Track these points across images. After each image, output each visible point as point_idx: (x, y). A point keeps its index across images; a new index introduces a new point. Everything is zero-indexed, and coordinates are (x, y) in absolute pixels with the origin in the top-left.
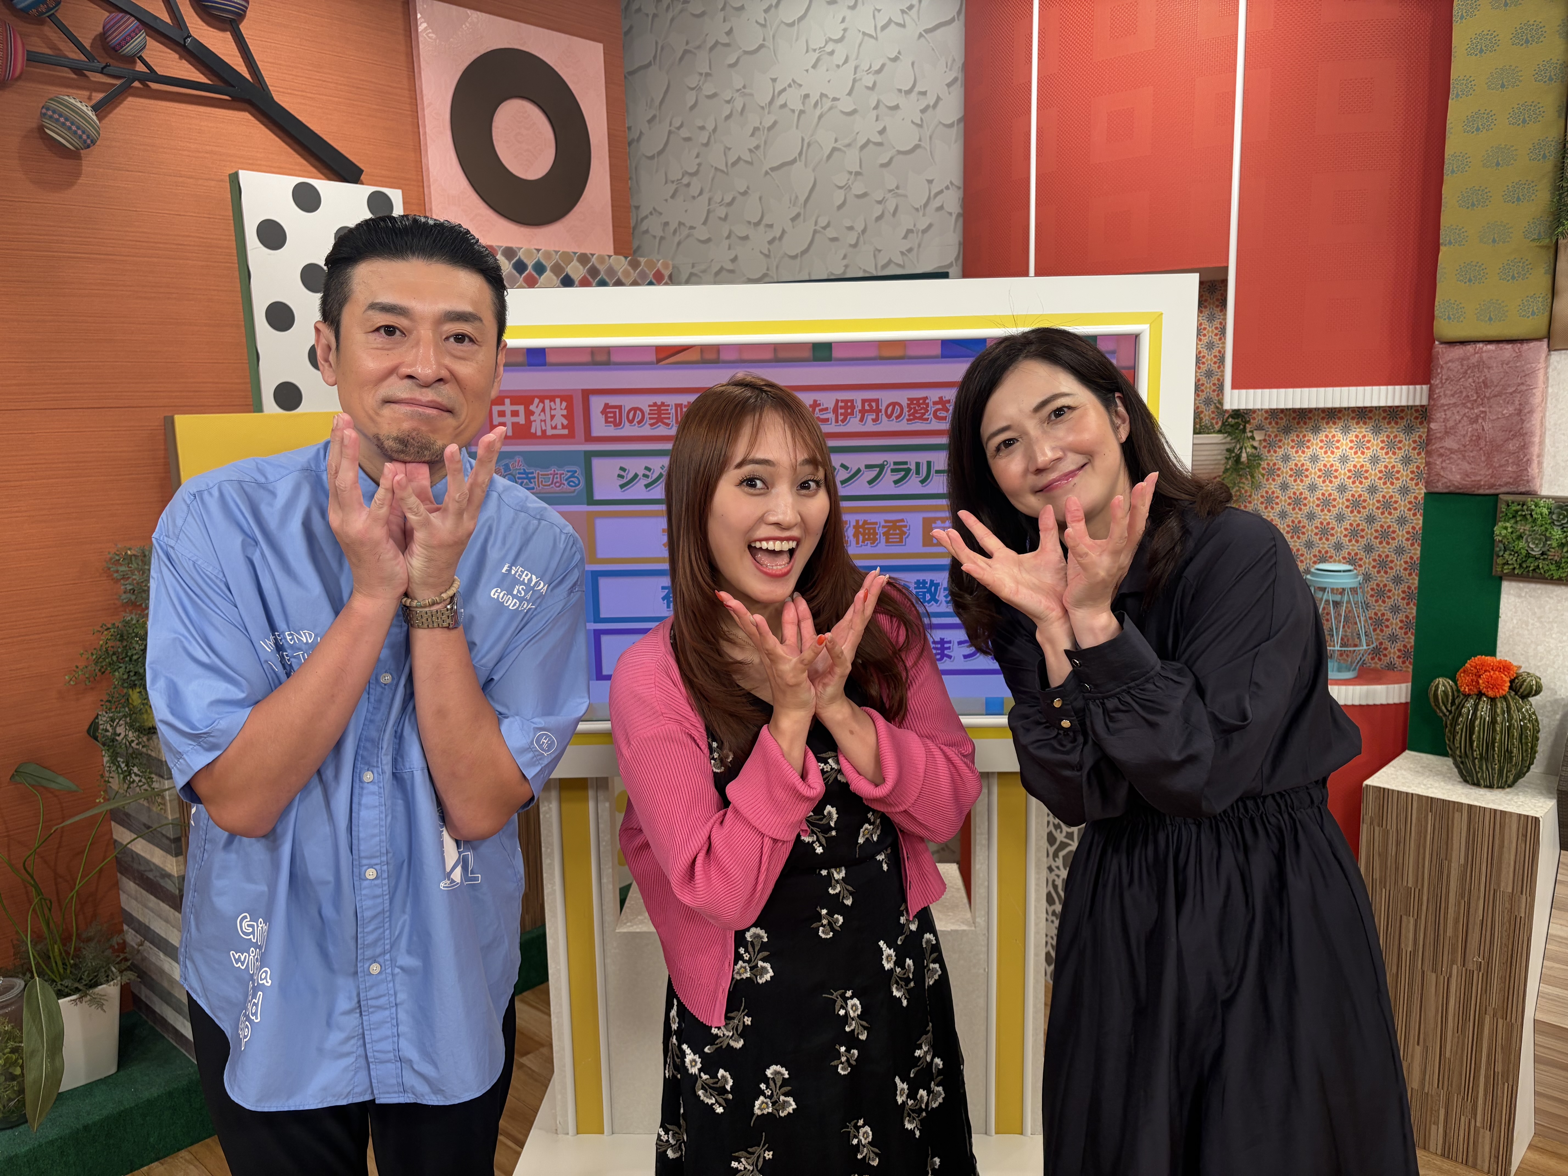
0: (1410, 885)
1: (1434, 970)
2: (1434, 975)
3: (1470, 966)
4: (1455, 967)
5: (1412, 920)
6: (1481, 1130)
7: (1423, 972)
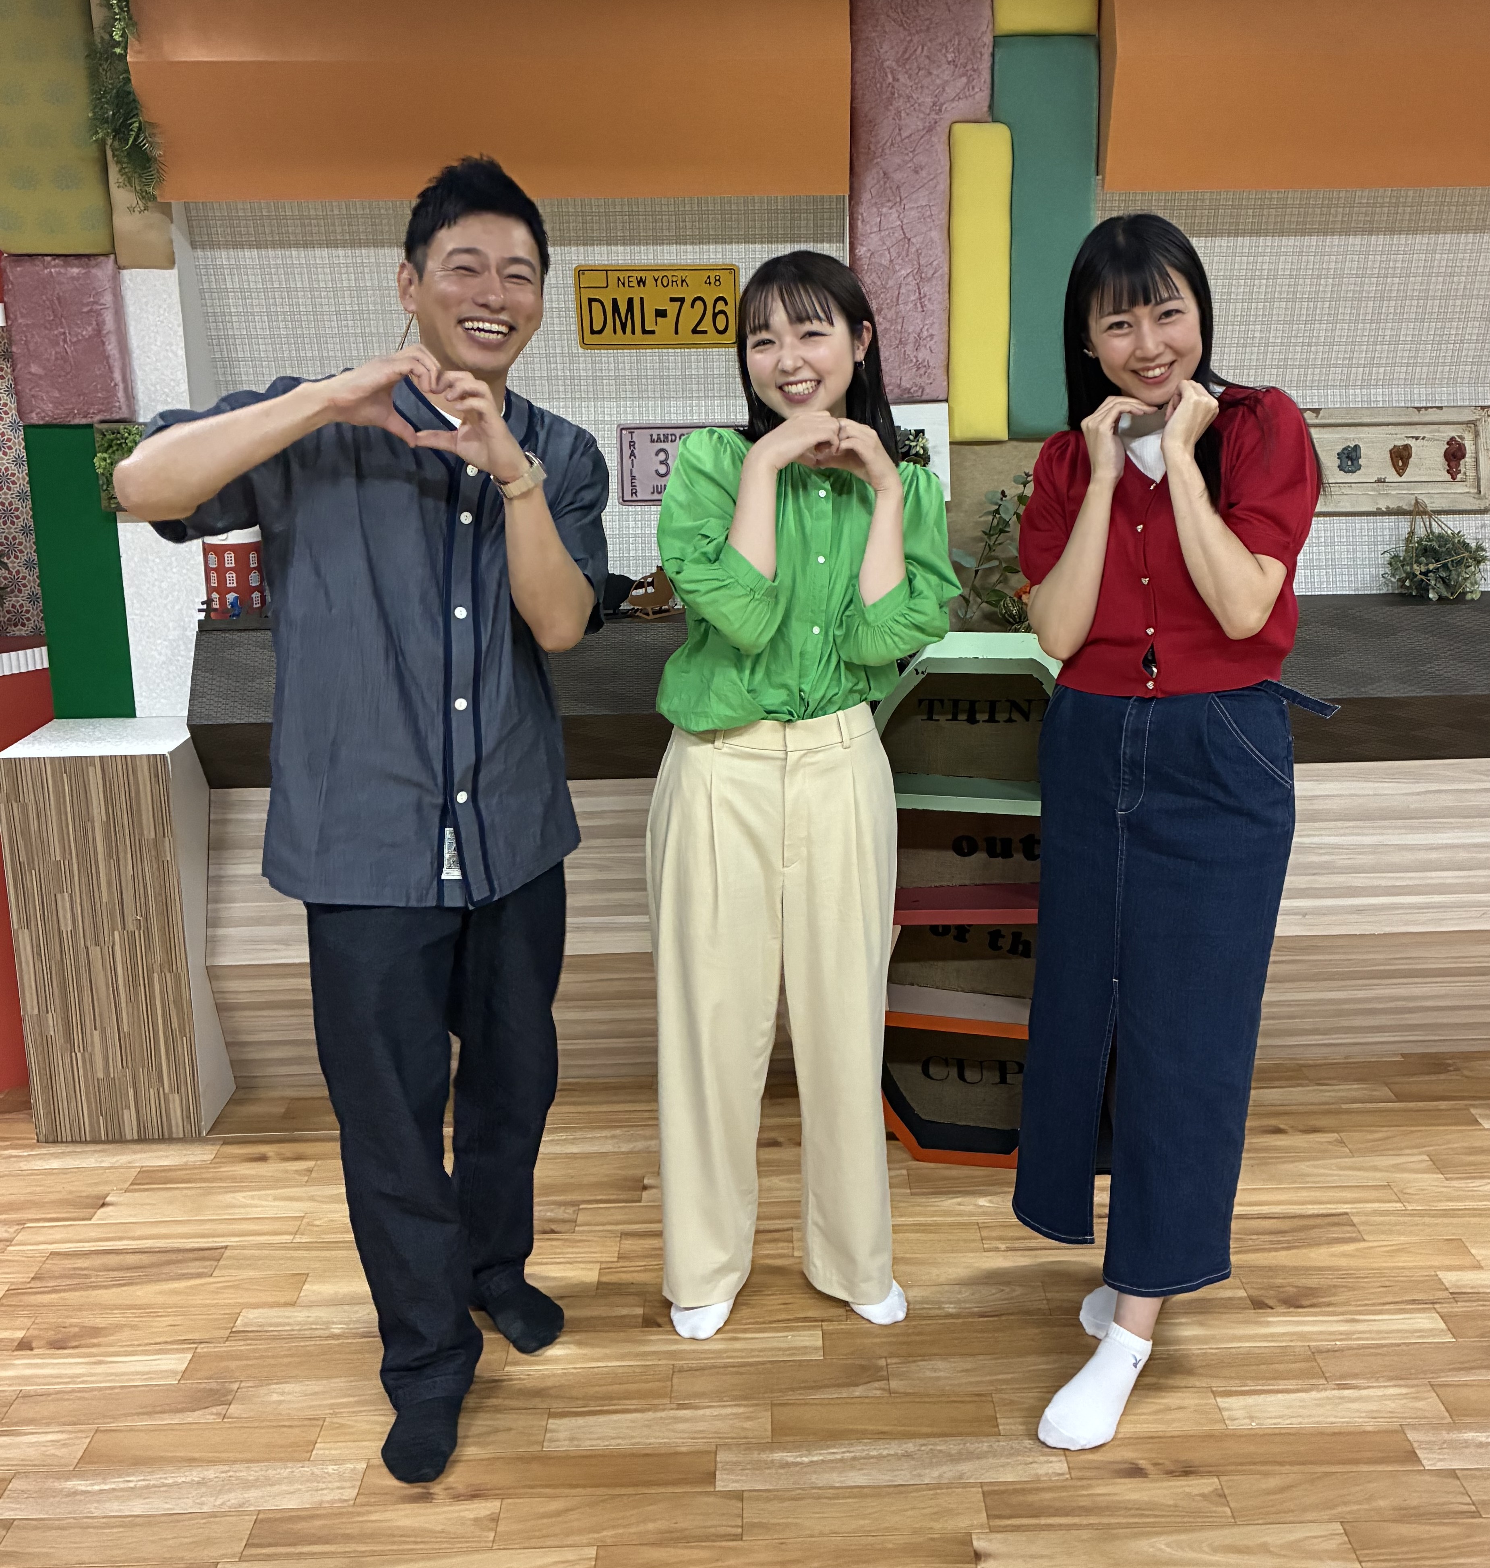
0: (58, 858)
1: (97, 944)
2: (98, 948)
3: (131, 926)
4: (116, 933)
5: (66, 895)
6: (171, 1096)
7: (87, 948)
